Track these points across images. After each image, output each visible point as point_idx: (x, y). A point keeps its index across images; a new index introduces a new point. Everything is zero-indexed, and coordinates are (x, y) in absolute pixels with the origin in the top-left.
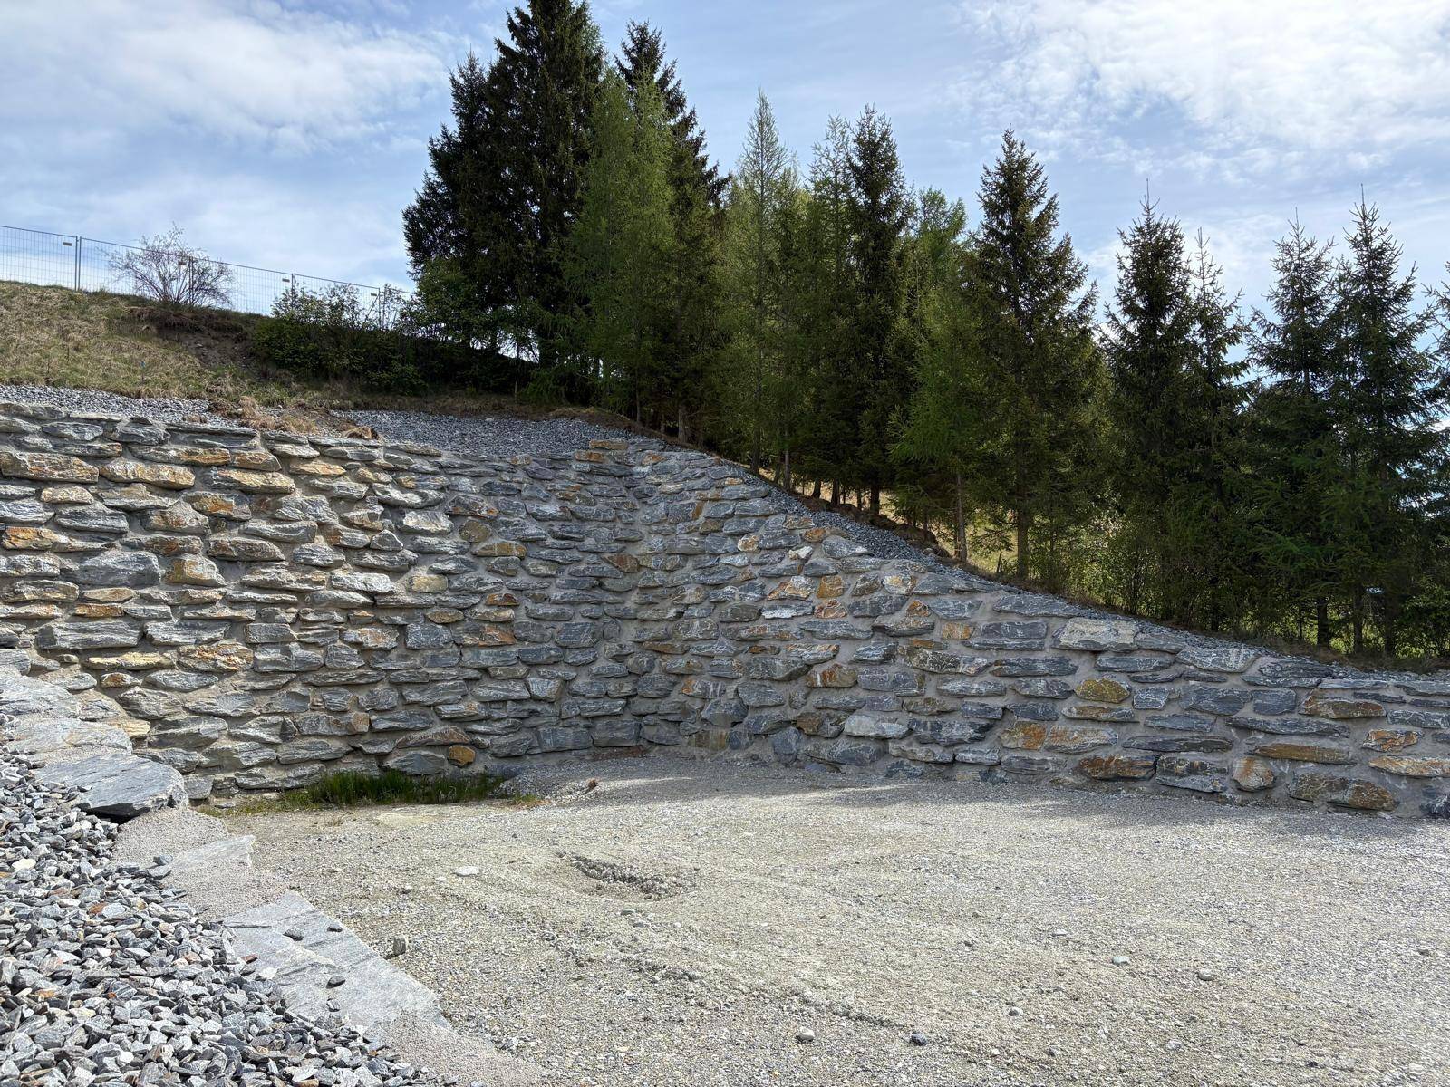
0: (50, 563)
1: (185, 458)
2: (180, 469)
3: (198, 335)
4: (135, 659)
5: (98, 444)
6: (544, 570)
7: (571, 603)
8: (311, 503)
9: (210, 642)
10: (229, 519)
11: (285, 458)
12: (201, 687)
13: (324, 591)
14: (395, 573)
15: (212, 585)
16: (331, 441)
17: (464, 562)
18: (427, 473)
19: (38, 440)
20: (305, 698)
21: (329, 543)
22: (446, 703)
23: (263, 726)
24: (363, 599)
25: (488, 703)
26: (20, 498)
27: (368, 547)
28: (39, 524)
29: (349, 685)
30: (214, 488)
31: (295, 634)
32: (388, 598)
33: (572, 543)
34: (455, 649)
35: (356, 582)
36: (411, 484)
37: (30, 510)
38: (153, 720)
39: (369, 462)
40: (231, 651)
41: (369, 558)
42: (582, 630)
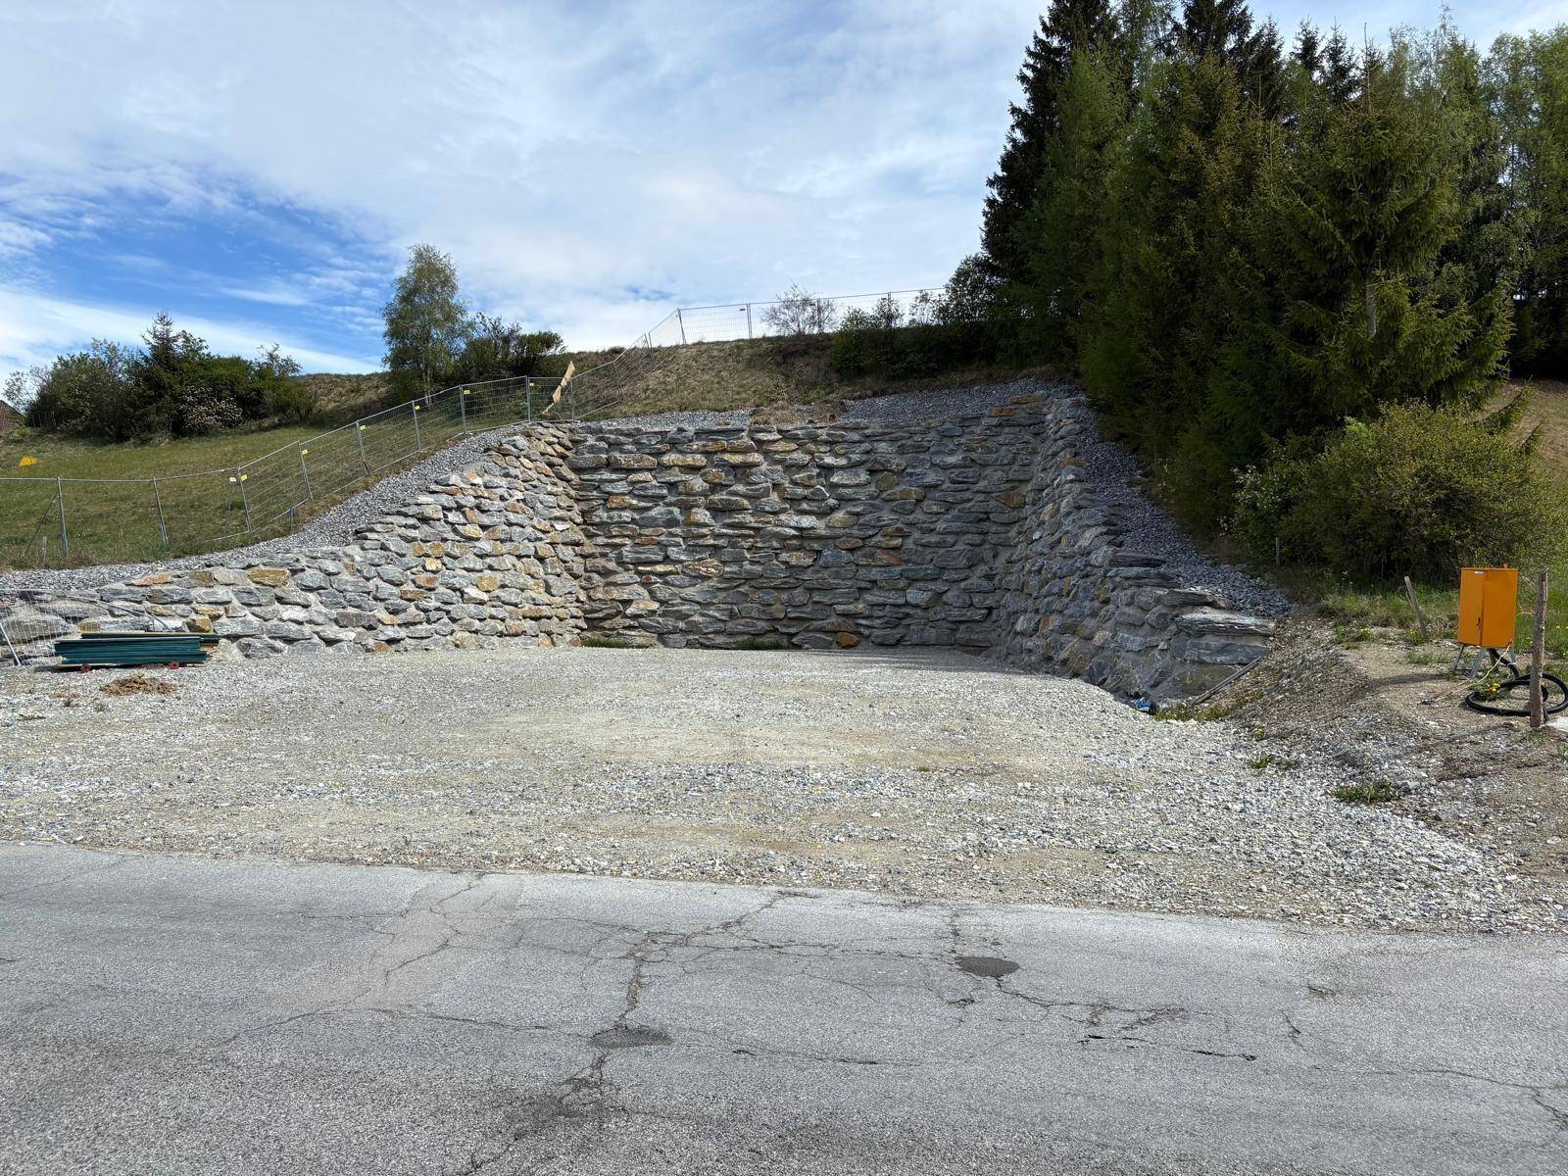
0: (627, 515)
1: (701, 449)
2: (698, 456)
3: (806, 357)
4: (660, 568)
5: (658, 446)
6: (935, 509)
7: (957, 533)
8: (772, 471)
9: (700, 560)
10: (721, 484)
11: (759, 442)
12: (691, 586)
13: (770, 528)
14: (820, 515)
15: (705, 525)
16: (790, 428)
17: (872, 506)
18: (854, 442)
19: (630, 447)
20: (746, 595)
21: (779, 497)
22: (839, 603)
23: (718, 610)
24: (793, 532)
25: (873, 605)
26: (618, 481)
27: (805, 498)
28: (624, 494)
29: (776, 588)
30: (716, 466)
31: (748, 556)
32: (811, 532)
33: (965, 486)
34: (854, 567)
35: (793, 521)
36: (842, 451)
37: (621, 487)
38: (662, 603)
39: (814, 439)
40: (711, 566)
41: (805, 506)
42: (960, 555)
